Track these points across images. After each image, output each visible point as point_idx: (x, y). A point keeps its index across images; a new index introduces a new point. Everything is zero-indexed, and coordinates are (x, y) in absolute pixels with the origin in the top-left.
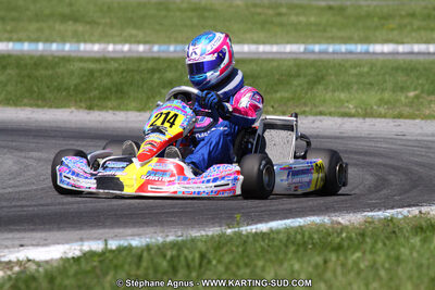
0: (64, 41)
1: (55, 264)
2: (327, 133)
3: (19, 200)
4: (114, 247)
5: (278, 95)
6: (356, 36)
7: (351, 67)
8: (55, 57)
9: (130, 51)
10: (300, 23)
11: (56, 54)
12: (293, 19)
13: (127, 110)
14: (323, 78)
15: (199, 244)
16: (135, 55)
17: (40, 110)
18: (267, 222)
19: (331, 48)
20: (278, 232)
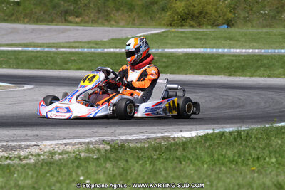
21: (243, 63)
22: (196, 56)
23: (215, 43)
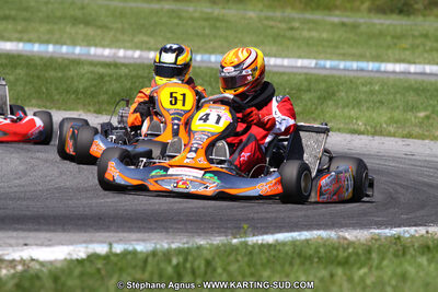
0: (74, 43)
1: (59, 265)
4: (118, 251)
6: (368, 54)
7: (362, 84)
8: (64, 59)
9: (140, 57)
10: (312, 38)
11: (66, 56)
12: (306, 34)
14: (334, 94)
15: (205, 252)
16: (146, 62)
18: (272, 233)
19: (342, 65)
20: (284, 244)
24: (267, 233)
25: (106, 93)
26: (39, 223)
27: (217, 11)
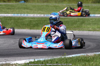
0: (24, 14)
1: (23, 64)
2: (85, 35)
3: (15, 50)
4: (36, 61)
5: (74, 26)
7: (91, 20)
8: (22, 17)
9: (40, 16)
11: (23, 17)
13: (39, 29)
14: (84, 22)
15: (56, 60)
16: (41, 17)
17: (19, 29)
18: (72, 55)
20: (74, 57)
21: (37, 22)
22: (10, 18)
23: (19, 11)
24: (70, 55)
25: (32, 24)
26: (18, 55)
27: (57, 4)
